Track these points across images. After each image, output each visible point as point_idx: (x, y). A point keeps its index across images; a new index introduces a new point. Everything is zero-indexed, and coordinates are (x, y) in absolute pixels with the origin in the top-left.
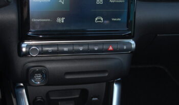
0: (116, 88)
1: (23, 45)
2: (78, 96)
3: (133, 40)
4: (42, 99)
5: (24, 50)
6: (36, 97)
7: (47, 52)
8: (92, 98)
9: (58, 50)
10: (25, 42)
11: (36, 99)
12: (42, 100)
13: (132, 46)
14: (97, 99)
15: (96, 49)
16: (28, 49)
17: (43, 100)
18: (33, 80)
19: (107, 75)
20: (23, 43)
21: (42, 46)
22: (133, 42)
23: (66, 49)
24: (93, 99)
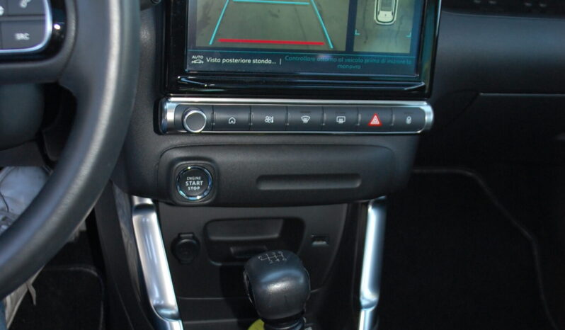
0: (373, 218)
1: (167, 106)
2: (276, 235)
3: (430, 103)
4: (194, 238)
5: (170, 116)
6: (179, 234)
7: (224, 125)
8: (314, 239)
9: (250, 120)
10: (173, 99)
11: (179, 238)
12: (194, 242)
13: (426, 118)
14: (324, 243)
15: (341, 121)
16: (179, 117)
17: (197, 241)
18: (181, 193)
19: (358, 184)
20: (167, 101)
21: (214, 108)
22: (427, 108)
23: (269, 119)
24: (315, 243)
